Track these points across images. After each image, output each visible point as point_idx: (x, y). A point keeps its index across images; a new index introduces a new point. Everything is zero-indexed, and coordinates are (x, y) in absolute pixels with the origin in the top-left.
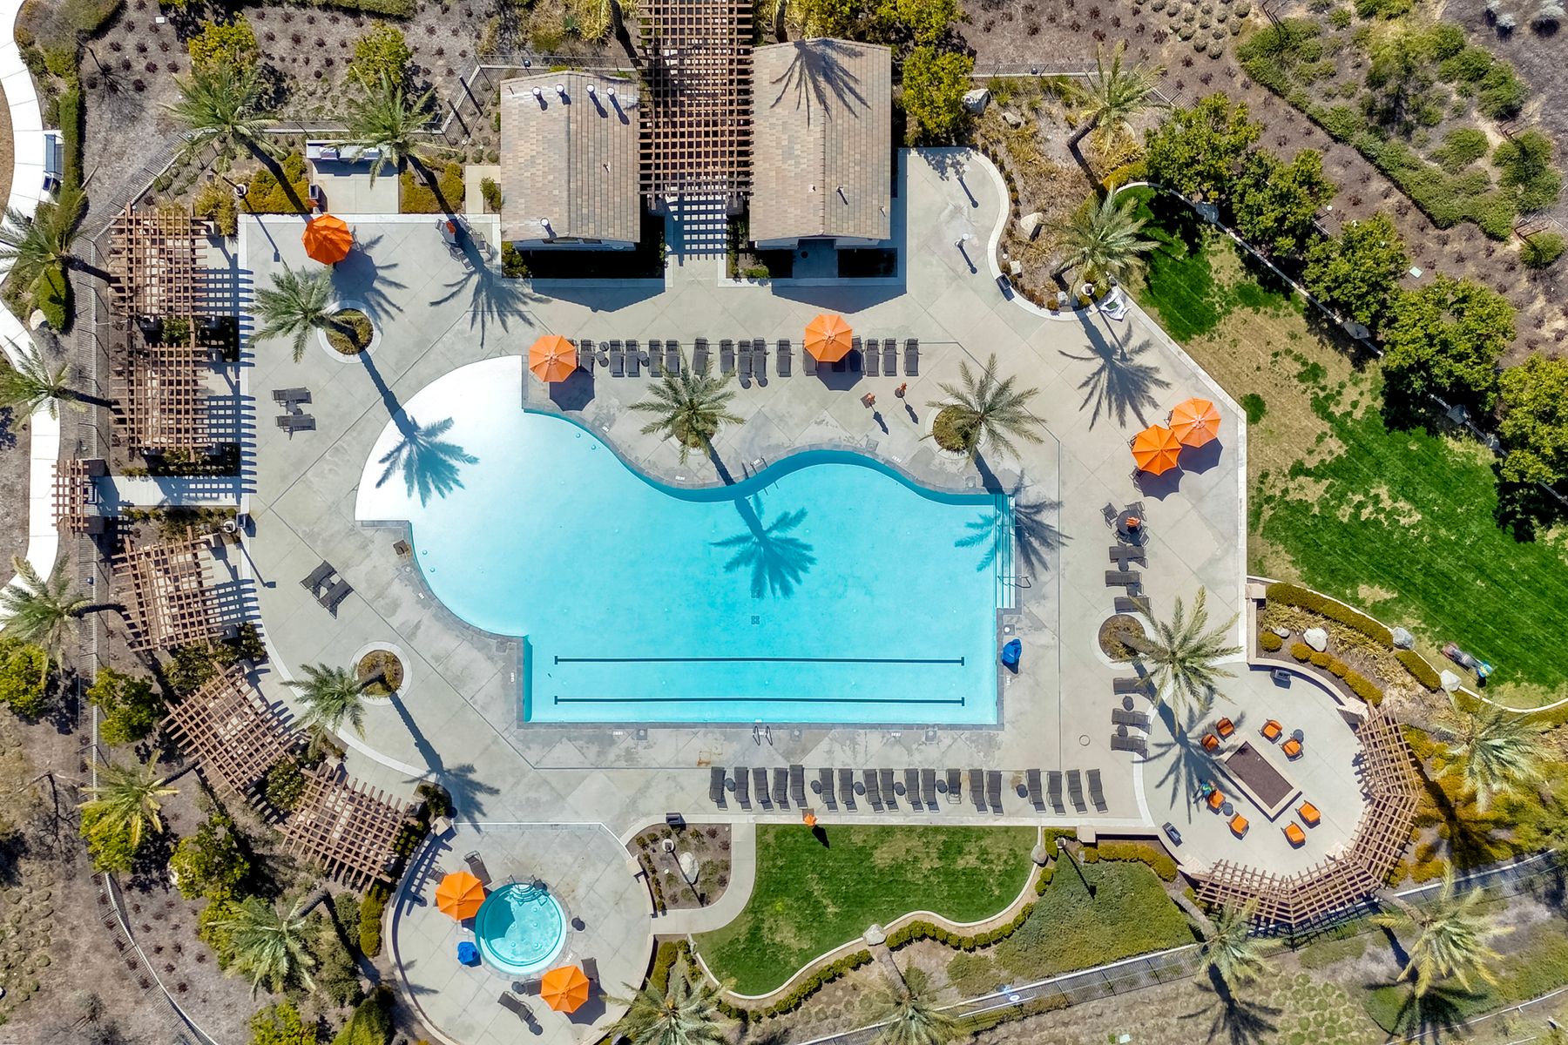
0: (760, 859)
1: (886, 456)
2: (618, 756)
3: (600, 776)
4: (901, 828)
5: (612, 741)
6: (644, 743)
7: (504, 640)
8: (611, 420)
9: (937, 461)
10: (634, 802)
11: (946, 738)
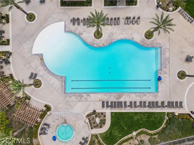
0: (111, 119)
1: (136, 40)
2: (84, 99)
3: (80, 103)
4: (139, 113)
5: (83, 96)
6: (89, 96)
7: (61, 77)
8: (82, 34)
9: (145, 41)
10: (87, 108)
11: (148, 95)
